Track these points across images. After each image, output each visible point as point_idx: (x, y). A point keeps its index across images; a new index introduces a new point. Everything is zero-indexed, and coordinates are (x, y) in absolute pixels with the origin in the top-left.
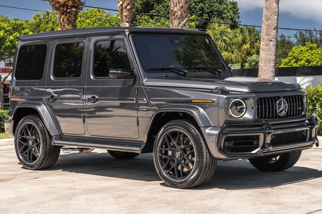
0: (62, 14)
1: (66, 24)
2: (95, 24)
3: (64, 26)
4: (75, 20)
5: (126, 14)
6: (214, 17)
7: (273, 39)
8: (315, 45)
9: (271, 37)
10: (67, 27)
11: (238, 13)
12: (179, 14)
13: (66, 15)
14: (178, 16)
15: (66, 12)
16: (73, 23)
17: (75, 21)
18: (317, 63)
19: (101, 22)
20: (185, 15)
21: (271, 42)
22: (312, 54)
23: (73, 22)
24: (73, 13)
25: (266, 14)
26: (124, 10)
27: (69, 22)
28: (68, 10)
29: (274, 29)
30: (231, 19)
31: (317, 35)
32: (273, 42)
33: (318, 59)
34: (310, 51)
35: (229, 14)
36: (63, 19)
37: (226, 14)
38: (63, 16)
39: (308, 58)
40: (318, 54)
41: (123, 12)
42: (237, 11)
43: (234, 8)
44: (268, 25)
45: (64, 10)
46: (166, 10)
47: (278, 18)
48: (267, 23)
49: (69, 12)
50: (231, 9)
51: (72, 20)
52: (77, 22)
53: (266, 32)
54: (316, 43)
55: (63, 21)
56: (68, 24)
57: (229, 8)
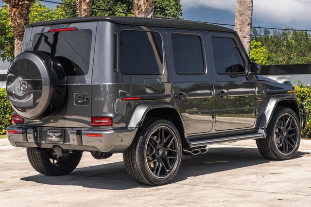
0: (14, 7)
1: (17, 18)
2: (36, 19)
3: (16, 20)
4: (28, 13)
5: (85, 8)
6: (157, 13)
7: (247, 36)
8: (260, 43)
9: (245, 34)
10: (19, 21)
11: (181, 10)
12: (143, 8)
13: (18, 8)
14: (143, 10)
15: (18, 5)
16: (25, 17)
17: (27, 15)
18: (262, 62)
19: (42, 17)
20: (150, 9)
21: (245, 39)
22: (257, 53)
23: (25, 15)
24: (26, 6)
25: (240, 9)
26: (83, 3)
27: (21, 16)
28: (20, 3)
29: (248, 25)
30: (173, 16)
31: (261, 34)
32: (247, 38)
33: (262, 58)
34: (254, 50)
35: (171, 11)
36: (15, 12)
37: (169, 10)
38: (14, 10)
39: (253, 56)
40: (263, 52)
41: (81, 6)
42: (180, 8)
43: (177, 4)
44: (242, 21)
45: (15, 3)
46: (107, 5)
47: (252, 13)
48: (241, 19)
49: (21, 5)
50: (173, 6)
51: (24, 14)
52: (30, 16)
53: (239, 27)
54: (261, 41)
55: (14, 15)
56: (20, 18)
57: (171, 4)
